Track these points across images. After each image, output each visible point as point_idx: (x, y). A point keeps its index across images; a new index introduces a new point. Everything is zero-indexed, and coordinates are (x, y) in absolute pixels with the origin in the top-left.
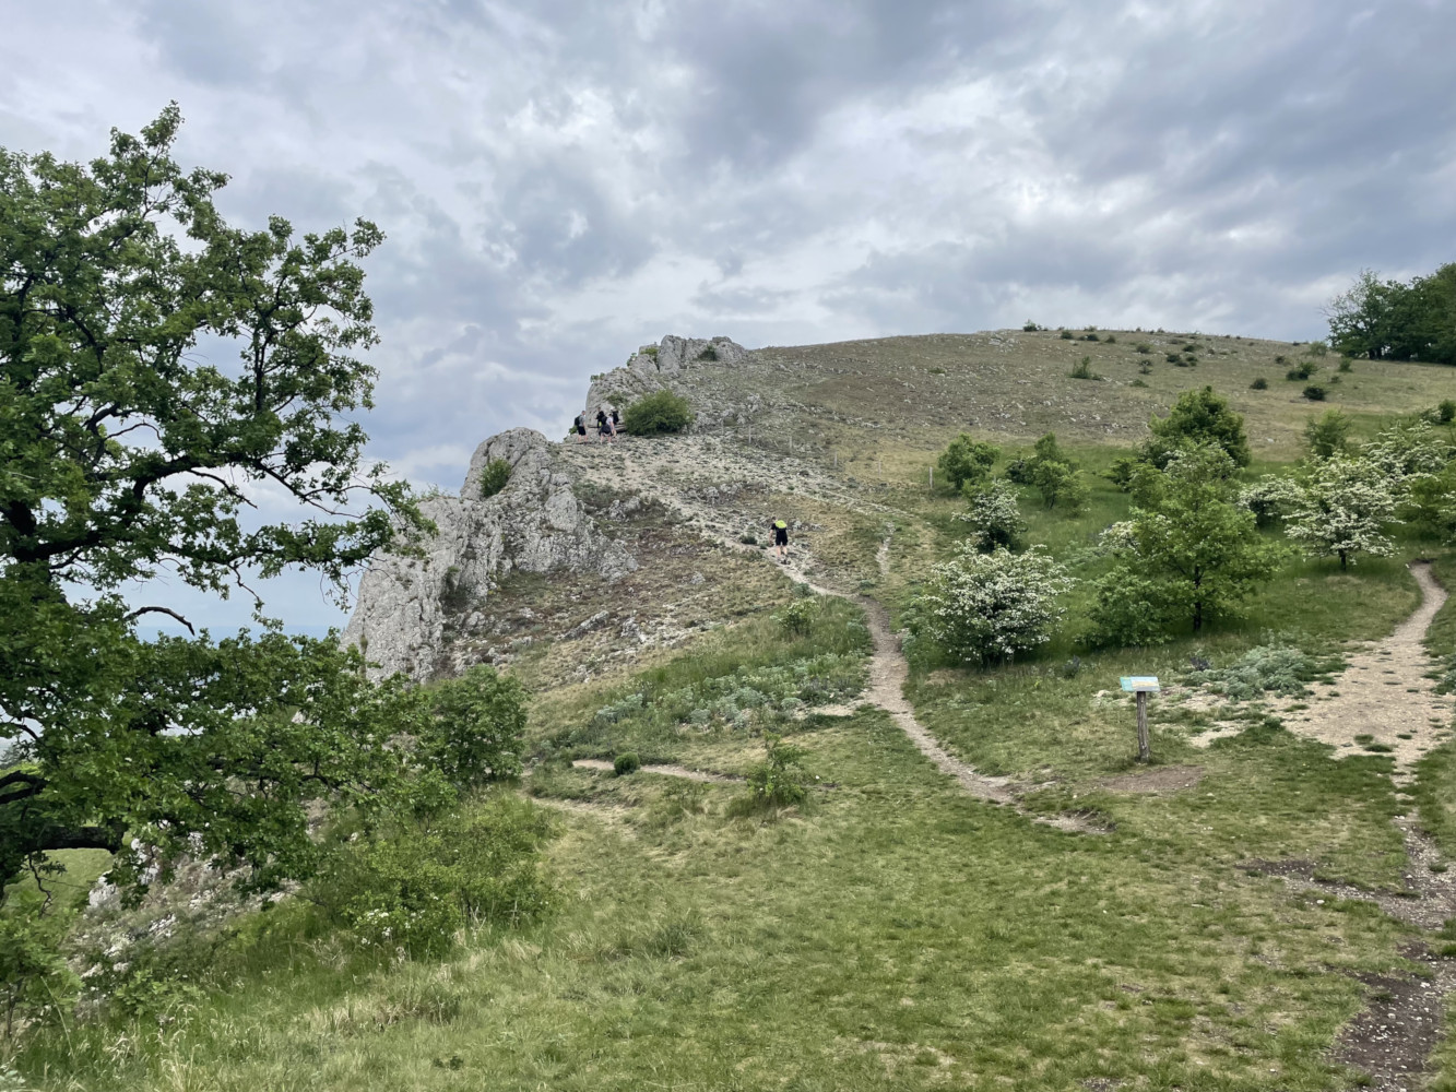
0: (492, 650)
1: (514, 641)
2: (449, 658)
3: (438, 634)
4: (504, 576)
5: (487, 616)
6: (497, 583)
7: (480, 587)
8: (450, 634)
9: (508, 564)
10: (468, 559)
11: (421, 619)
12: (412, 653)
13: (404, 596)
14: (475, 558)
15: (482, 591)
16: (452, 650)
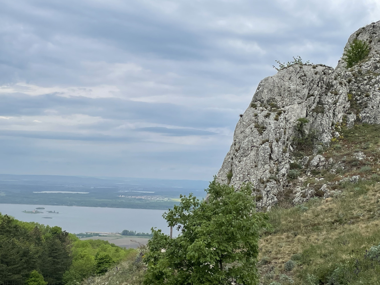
0: (325, 186)
1: (344, 179)
2: (291, 192)
3: (283, 171)
4: (349, 127)
5: (327, 159)
6: (341, 133)
7: (325, 135)
8: (295, 172)
9: (352, 118)
10: (317, 113)
11: (271, 158)
12: (262, 186)
13: (258, 139)
14: (323, 112)
15: (327, 138)
16: (295, 185)
